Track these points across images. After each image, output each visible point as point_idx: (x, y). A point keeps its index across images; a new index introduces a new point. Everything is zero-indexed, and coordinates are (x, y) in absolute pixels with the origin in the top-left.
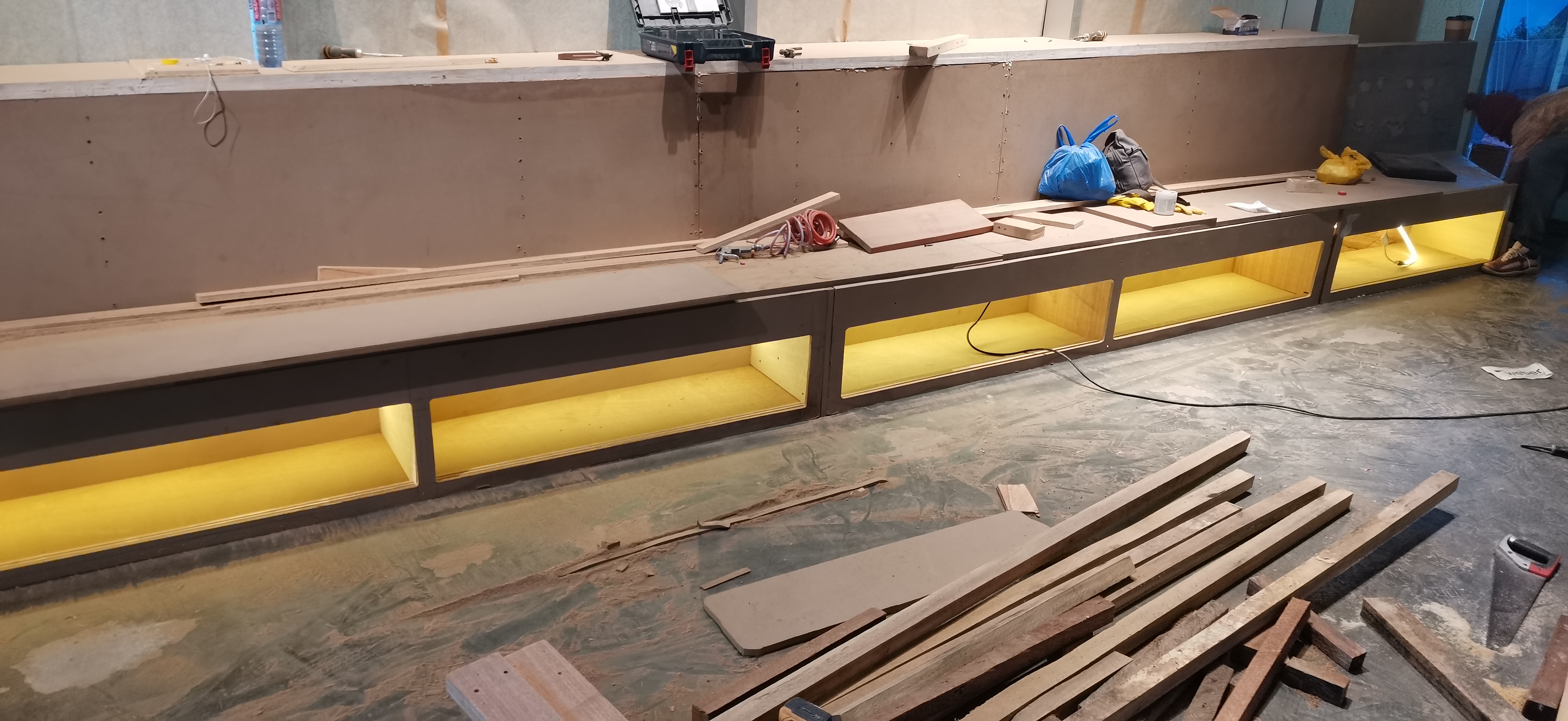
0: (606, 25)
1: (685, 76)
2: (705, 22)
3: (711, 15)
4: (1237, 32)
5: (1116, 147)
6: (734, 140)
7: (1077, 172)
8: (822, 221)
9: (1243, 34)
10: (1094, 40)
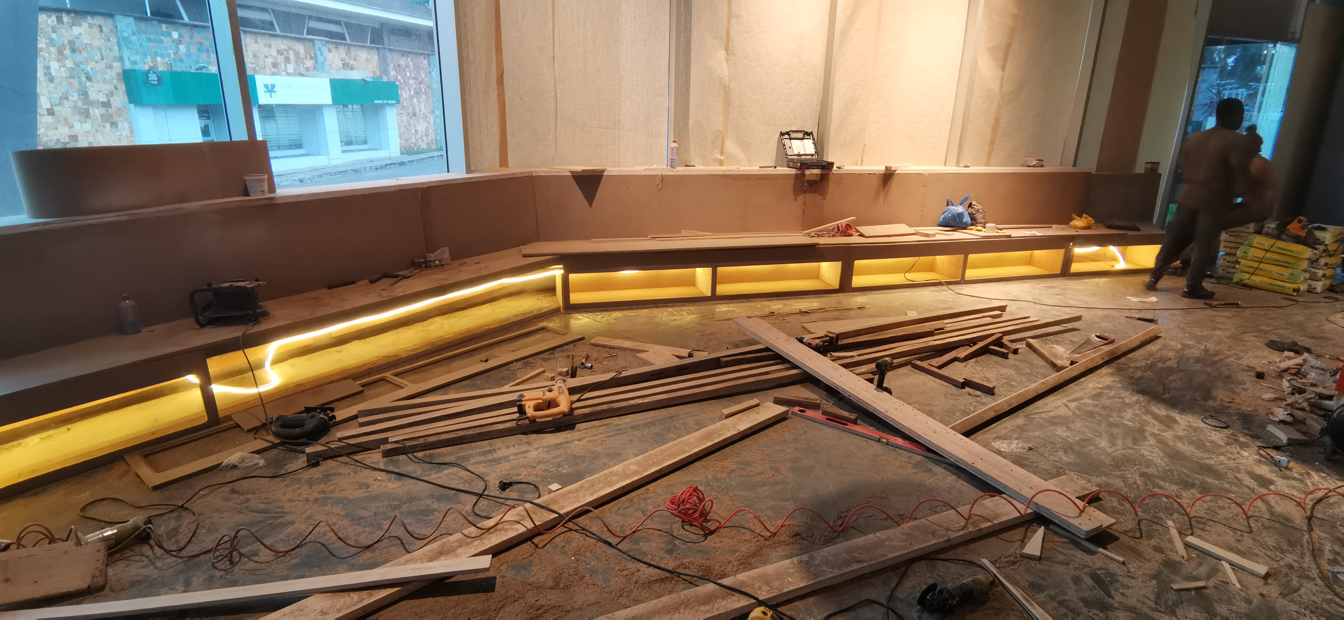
0: (774, 158)
1: (802, 174)
2: (810, 157)
3: (812, 155)
4: (1033, 166)
5: (972, 208)
6: (818, 197)
7: (953, 215)
8: (848, 226)
9: (1036, 167)
10: (965, 167)
